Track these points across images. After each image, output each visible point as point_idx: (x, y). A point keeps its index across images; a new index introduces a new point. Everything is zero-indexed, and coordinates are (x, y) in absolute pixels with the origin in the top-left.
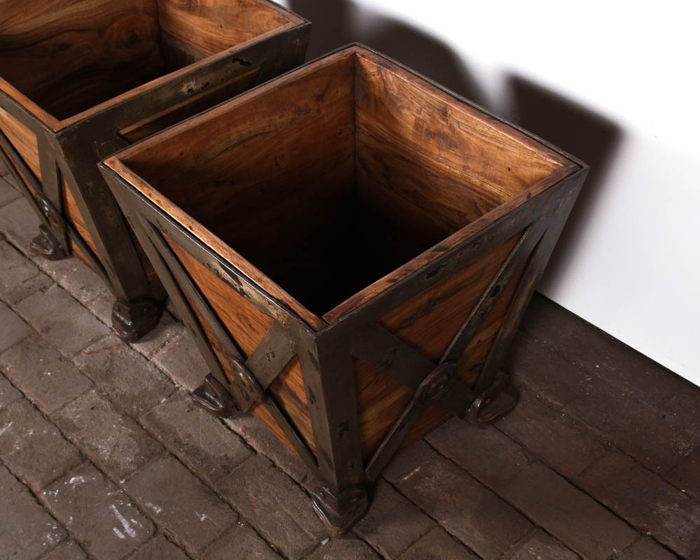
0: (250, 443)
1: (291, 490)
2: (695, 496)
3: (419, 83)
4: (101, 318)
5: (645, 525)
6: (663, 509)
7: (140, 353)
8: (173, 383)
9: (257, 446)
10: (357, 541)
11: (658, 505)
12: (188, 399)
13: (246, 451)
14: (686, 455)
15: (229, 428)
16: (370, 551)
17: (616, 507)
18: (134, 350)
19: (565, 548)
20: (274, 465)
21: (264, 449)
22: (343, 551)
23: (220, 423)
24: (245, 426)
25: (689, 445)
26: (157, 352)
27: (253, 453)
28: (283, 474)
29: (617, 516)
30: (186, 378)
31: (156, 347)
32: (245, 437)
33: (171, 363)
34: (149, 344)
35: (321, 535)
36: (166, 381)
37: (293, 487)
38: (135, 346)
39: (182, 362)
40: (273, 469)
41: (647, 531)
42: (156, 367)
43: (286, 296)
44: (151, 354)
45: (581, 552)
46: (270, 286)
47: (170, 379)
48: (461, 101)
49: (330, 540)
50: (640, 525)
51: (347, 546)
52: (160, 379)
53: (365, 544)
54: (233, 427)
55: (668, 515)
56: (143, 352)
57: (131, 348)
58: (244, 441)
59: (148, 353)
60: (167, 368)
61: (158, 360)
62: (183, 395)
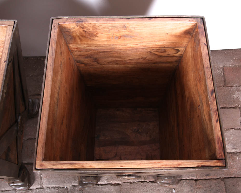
0: (114, 183)
1: (146, 185)
2: (237, 85)
3: (104, 21)
4: (3, 190)
5: (237, 105)
6: (235, 96)
7: (37, 188)
8: (63, 188)
9: (118, 182)
10: (181, 182)
11: (233, 96)
12: (77, 188)
13: (117, 187)
14: (223, 74)
15: (102, 185)
16: (188, 181)
17: (225, 106)
18: (33, 189)
19: (229, 130)
20: (131, 183)
21: (121, 181)
22: (182, 189)
23: (97, 186)
24: (106, 179)
25: (220, 71)
26: (42, 182)
27: (120, 185)
28: (136, 183)
29: (228, 108)
30: (65, 182)
31: (39, 181)
32: (110, 183)
33: (53, 182)
34: (36, 182)
35: (171, 190)
36: (60, 190)
37: (145, 184)
38: (31, 188)
39: (57, 178)
40: (132, 184)
41: (239, 106)
42: (49, 188)
43: (197, 162)
44: (41, 185)
45: (233, 127)
46: (186, 164)
47: (60, 187)
48: (129, 18)
49: (174, 189)
50: (236, 106)
51: (181, 186)
52: (57, 190)
53: (184, 180)
54: (102, 183)
55: (238, 97)
56: (37, 187)
57: (31, 190)
58: (112, 184)
59: (40, 185)
60: (54, 185)
61: (47, 185)
62: (73, 189)
